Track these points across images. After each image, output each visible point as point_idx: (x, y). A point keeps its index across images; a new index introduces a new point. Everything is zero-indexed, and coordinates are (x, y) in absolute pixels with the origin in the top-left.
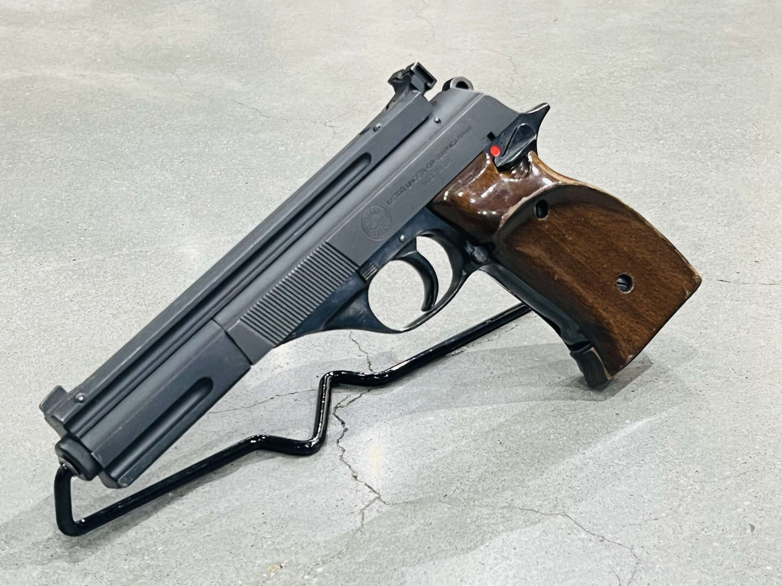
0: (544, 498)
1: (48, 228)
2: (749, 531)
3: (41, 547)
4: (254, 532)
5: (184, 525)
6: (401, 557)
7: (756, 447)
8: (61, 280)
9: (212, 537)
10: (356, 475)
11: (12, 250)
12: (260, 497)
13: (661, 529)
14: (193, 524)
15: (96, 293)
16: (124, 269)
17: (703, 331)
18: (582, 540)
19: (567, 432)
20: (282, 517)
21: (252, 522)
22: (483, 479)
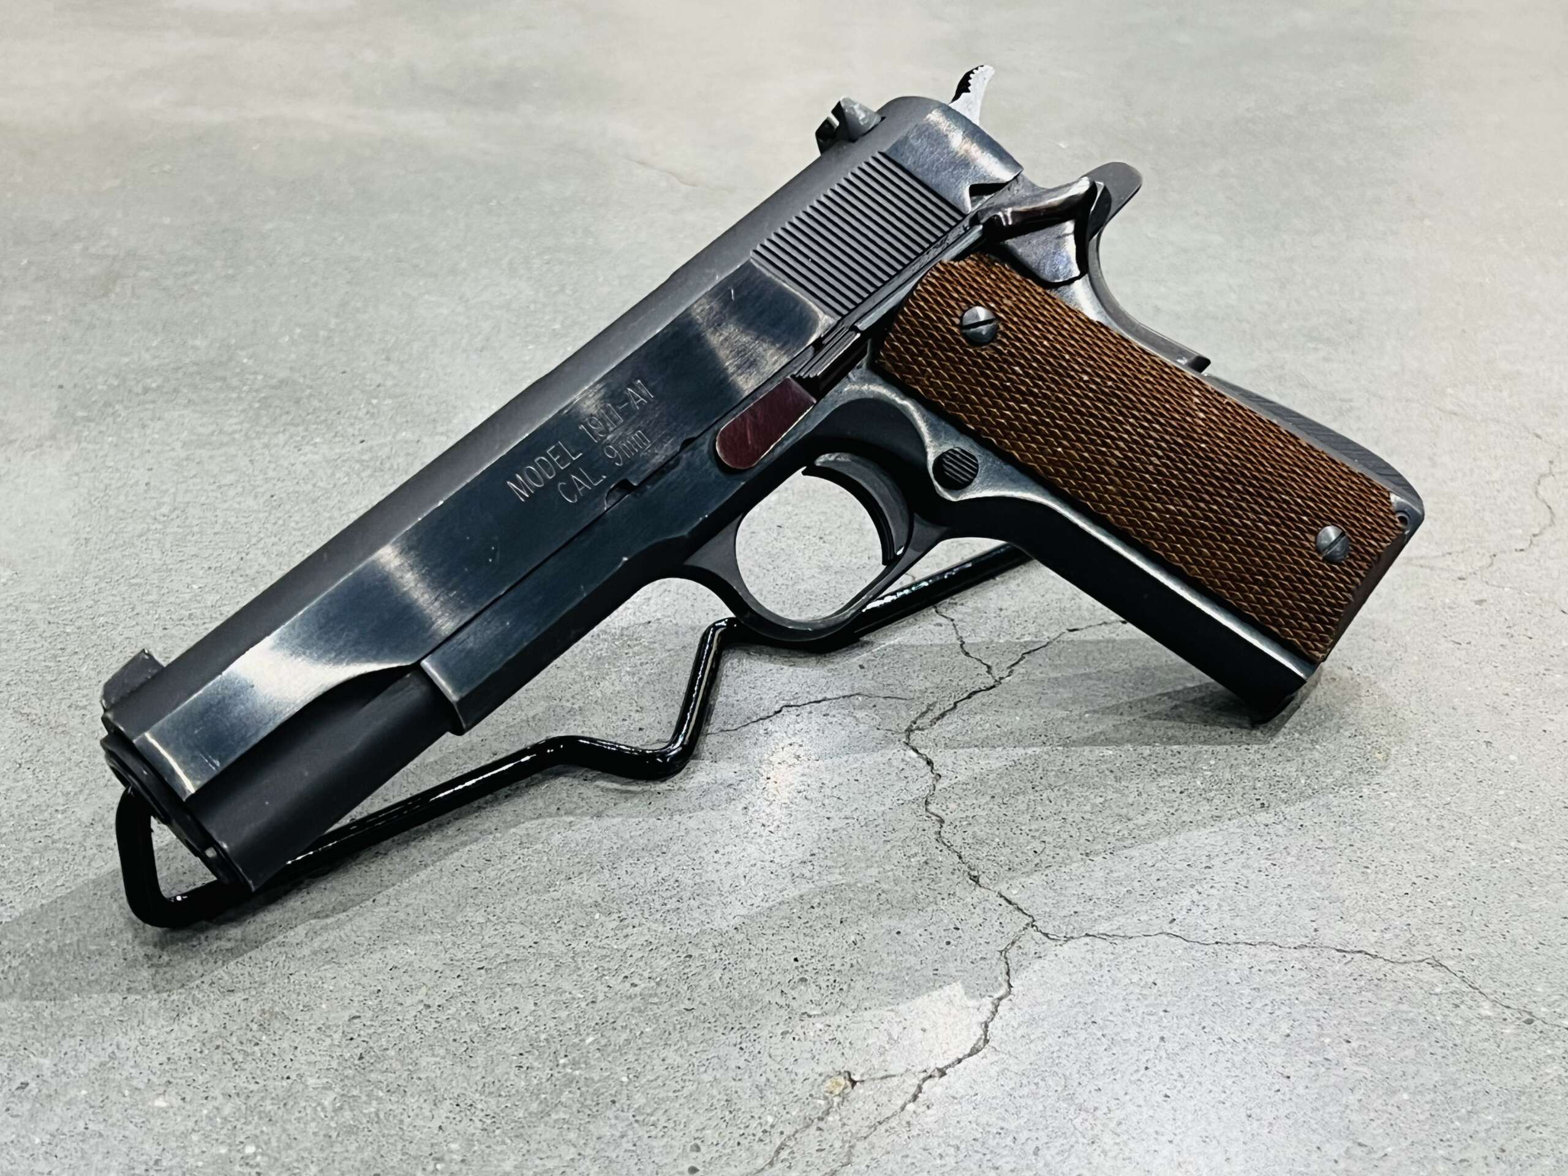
0: (1382, 926)
1: (308, 382)
3: (337, 1037)
4: (782, 1002)
5: (634, 985)
6: (1106, 1060)
8: (339, 479)
9: (696, 1013)
10: (975, 873)
11: (241, 423)
12: (786, 924)
14: (653, 984)
18: (1486, 1019)
19: (1395, 781)
20: (837, 967)
21: (776, 978)
22: (1244, 883)
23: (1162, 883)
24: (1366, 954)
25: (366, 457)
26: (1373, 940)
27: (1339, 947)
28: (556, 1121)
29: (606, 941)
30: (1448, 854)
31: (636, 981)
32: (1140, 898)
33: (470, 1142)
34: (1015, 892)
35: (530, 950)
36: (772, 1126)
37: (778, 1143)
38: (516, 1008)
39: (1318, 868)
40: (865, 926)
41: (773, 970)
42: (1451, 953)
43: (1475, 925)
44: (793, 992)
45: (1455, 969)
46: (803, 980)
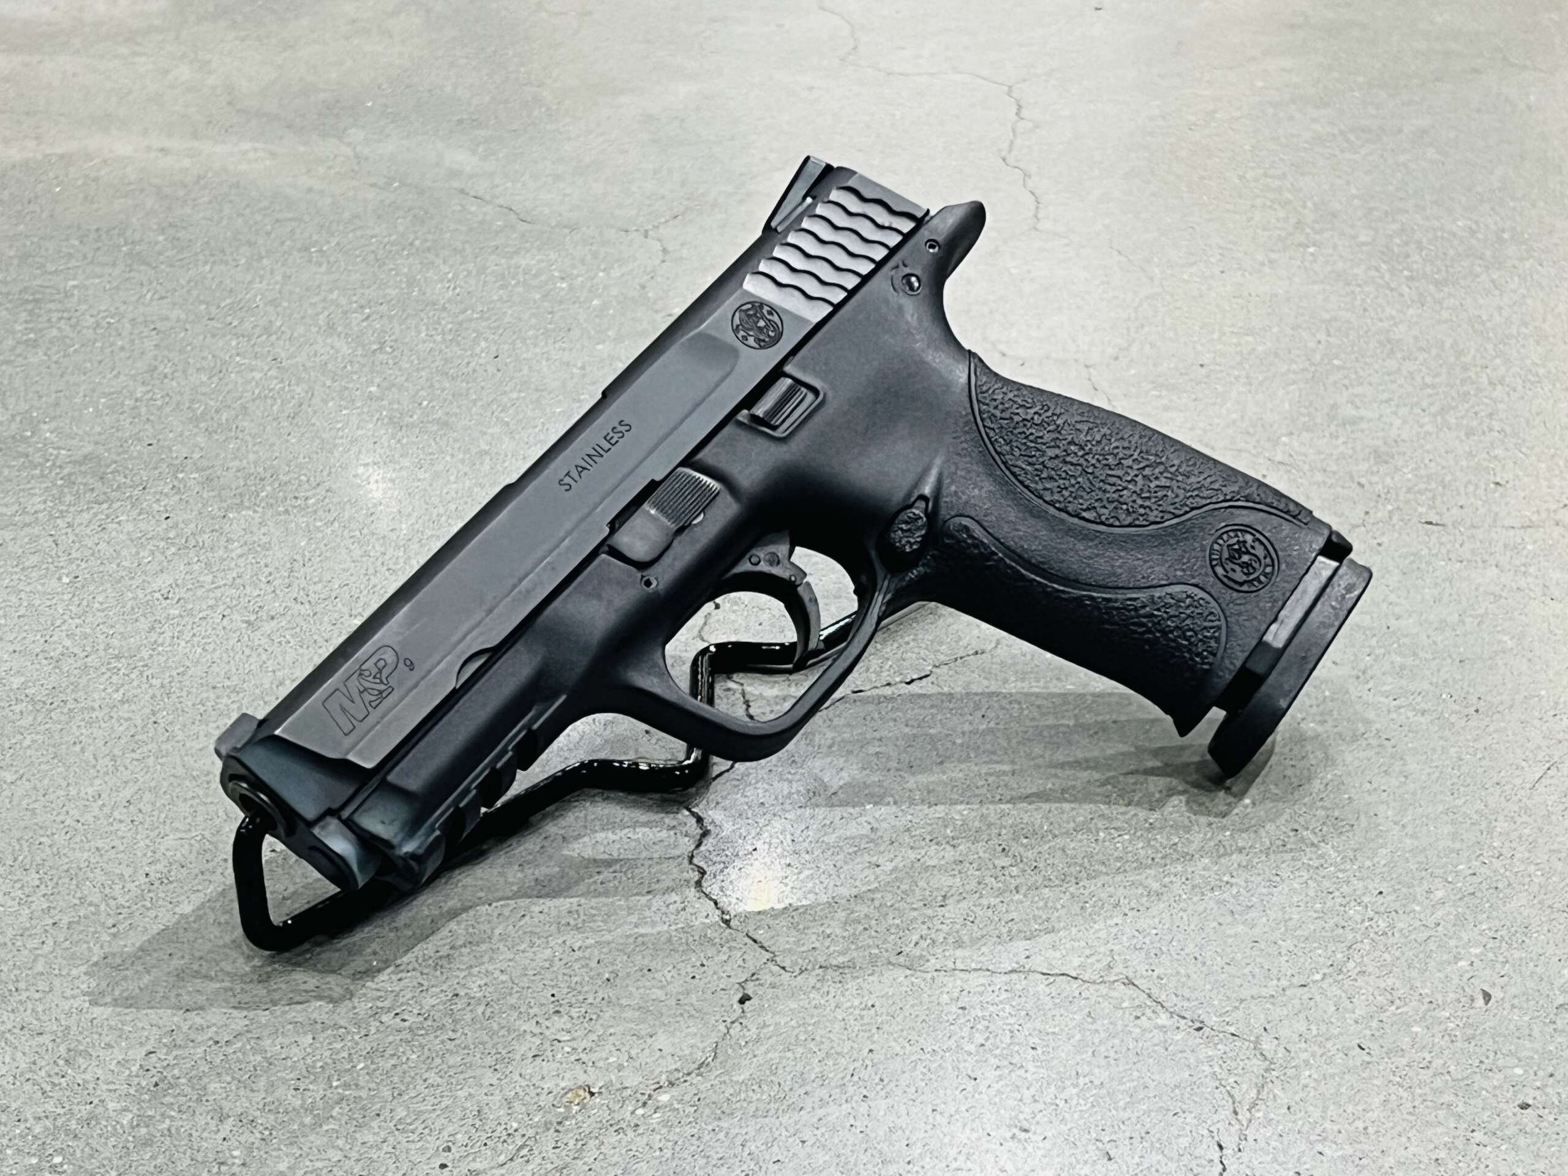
0: (1088, 952)
1: (115, 457)
2: (1480, 1002)
3: (134, 1069)
4: (537, 1030)
5: (404, 1020)
6: (817, 1070)
7: (1495, 844)
8: (144, 557)
9: (457, 1042)
10: (727, 917)
11: (45, 502)
12: (547, 965)
13: (1312, 1003)
14: (421, 1018)
15: (213, 583)
16: (264, 534)
17: (1392, 622)
18: (1161, 1028)
19: (1130, 826)
20: (590, 1000)
21: (532, 1012)
22: (971, 919)
23: (897, 921)
24: (1068, 975)
25: (171, 535)
26: (1076, 964)
27: (1044, 971)
28: (327, 1131)
30: (1164, 889)
31: (406, 1017)
32: (873, 933)
33: (250, 1148)
36: (516, 1130)
37: (520, 1144)
38: (296, 1042)
39: (1042, 904)
40: (620, 965)
41: (532, 1005)
42: (1145, 973)
43: (1172, 949)
44: (547, 1023)
45: (1144, 987)
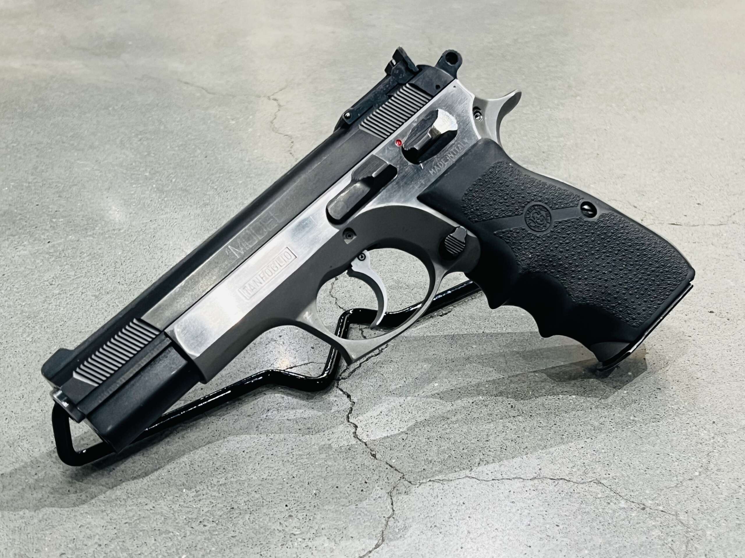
0: (571, 465)
1: (19, 212)
5: (205, 526)
9: (237, 538)
10: (373, 453)
14: (215, 524)
18: (624, 510)
20: (307, 508)
21: (277, 516)
22: (505, 448)
23: (465, 451)
24: (564, 479)
25: (52, 251)
26: (567, 472)
27: (551, 477)
29: (190, 503)
30: (601, 426)
31: (206, 523)
32: (455, 459)
34: (394, 461)
35: (151, 511)
38: (145, 543)
39: (540, 437)
40: (321, 485)
41: (276, 512)
42: (605, 476)
43: (616, 461)
44: (285, 523)
45: (607, 485)
46: (290, 516)
